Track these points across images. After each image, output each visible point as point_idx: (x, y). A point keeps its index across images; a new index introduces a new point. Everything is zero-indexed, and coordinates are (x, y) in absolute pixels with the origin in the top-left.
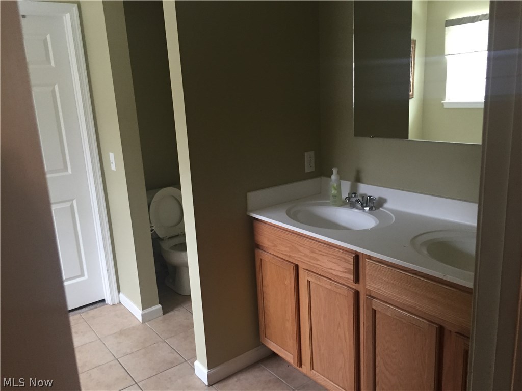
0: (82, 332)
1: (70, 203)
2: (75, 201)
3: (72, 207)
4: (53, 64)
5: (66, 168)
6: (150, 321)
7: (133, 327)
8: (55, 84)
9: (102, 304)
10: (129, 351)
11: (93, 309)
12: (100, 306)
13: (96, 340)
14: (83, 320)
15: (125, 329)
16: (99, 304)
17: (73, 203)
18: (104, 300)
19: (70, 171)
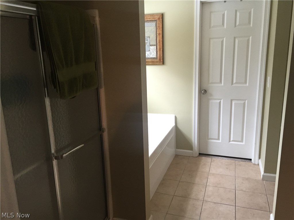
0: (230, 169)
1: (244, 101)
2: (246, 101)
3: (244, 104)
4: (251, 25)
5: (246, 83)
6: (267, 181)
7: (256, 180)
8: (250, 36)
9: (249, 161)
10: (244, 189)
11: (243, 161)
12: (247, 162)
13: (233, 176)
14: (234, 164)
15: (251, 178)
16: (248, 161)
17: (245, 102)
18: (251, 160)
19: (248, 84)
